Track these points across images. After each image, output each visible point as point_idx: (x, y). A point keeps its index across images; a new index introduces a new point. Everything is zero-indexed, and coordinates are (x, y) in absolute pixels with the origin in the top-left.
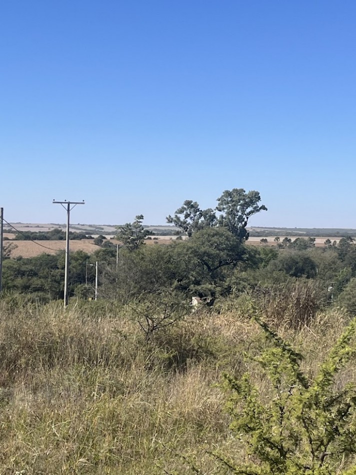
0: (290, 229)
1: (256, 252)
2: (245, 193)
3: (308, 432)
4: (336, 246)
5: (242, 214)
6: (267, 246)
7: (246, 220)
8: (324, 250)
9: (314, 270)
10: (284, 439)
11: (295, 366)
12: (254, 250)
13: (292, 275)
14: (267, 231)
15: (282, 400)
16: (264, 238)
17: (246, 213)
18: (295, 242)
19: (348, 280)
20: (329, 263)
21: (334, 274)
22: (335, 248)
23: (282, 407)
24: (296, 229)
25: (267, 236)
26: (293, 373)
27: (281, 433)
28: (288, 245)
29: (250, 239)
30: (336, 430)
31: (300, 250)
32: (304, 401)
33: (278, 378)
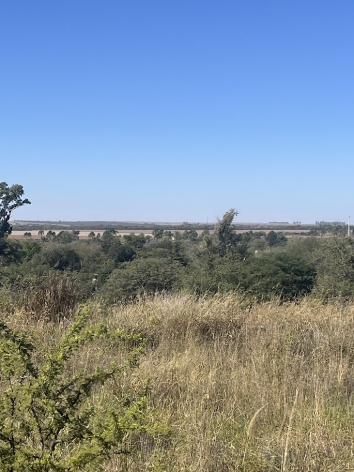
0: (53, 222)
1: (18, 246)
2: (7, 187)
3: (37, 421)
4: (100, 238)
5: (4, 207)
6: (31, 239)
7: (8, 214)
8: (88, 242)
9: (79, 263)
10: (15, 430)
11: (24, 357)
12: (16, 244)
13: (56, 268)
14: (30, 224)
15: (14, 392)
16: (28, 232)
17: (8, 206)
18: (59, 235)
19: (111, 272)
20: (93, 256)
21: (97, 266)
22: (99, 240)
23: (13, 398)
24: (60, 222)
25: (31, 230)
26: (23, 364)
27: (12, 424)
28: (52, 238)
29: (14, 233)
30: (66, 418)
31: (64, 243)
32: (33, 391)
33: (11, 370)
